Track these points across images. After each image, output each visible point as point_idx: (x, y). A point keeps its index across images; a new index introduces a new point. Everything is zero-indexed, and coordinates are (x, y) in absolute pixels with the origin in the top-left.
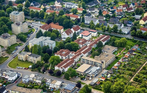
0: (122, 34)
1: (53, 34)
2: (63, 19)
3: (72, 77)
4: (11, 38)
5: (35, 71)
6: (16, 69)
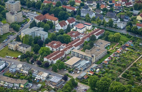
0: (118, 29)
1: (47, 25)
2: (59, 11)
3: (59, 69)
4: (4, 27)
5: (24, 61)
6: (5, 59)
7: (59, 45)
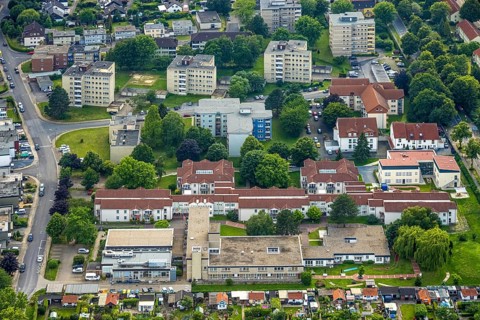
6: (52, 150)
7: (209, 179)
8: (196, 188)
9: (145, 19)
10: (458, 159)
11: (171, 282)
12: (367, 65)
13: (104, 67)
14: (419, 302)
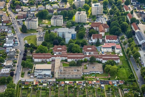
7: (60, 51)
8: (57, 53)
9: (46, 4)
10: (121, 45)
11: (51, 78)
12: (100, 18)
13: (35, 19)
14: (109, 84)
